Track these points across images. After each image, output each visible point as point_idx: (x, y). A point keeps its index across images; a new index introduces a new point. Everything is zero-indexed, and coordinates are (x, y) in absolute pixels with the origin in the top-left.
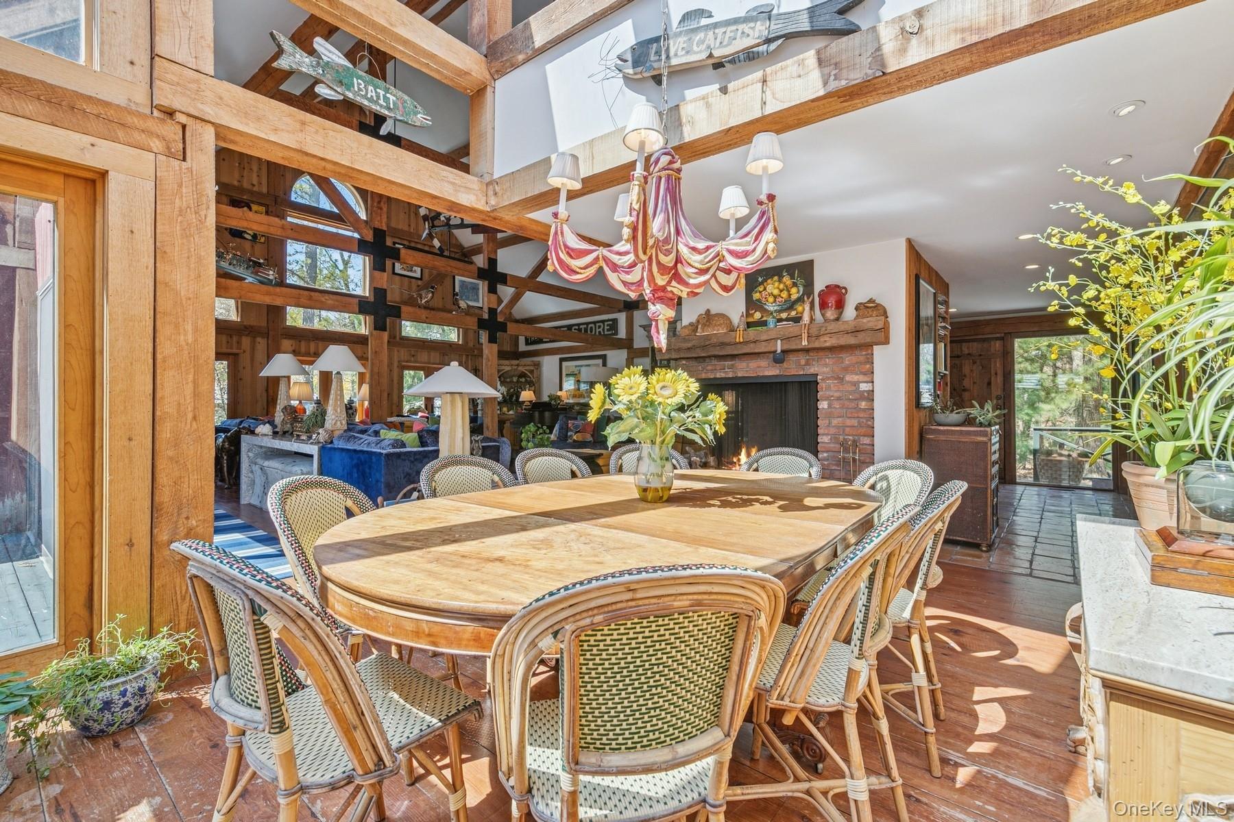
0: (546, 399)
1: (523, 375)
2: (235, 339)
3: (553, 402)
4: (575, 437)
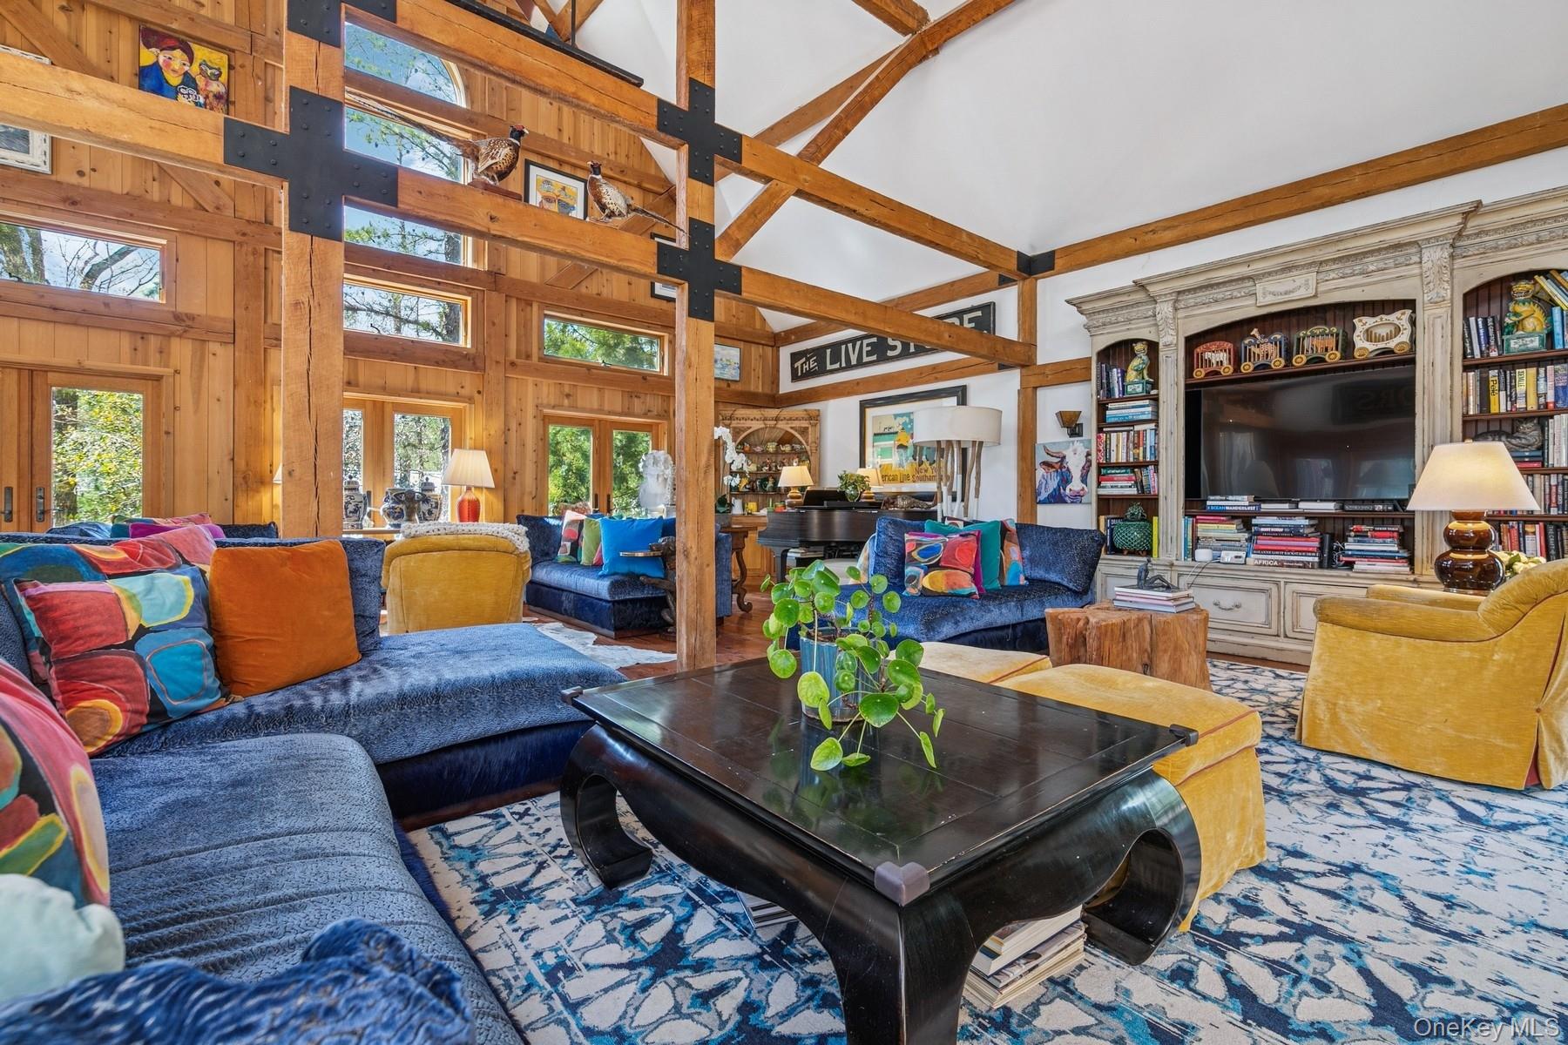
0: (832, 483)
1: (787, 439)
2: (154, 342)
3: (850, 491)
4: (925, 582)
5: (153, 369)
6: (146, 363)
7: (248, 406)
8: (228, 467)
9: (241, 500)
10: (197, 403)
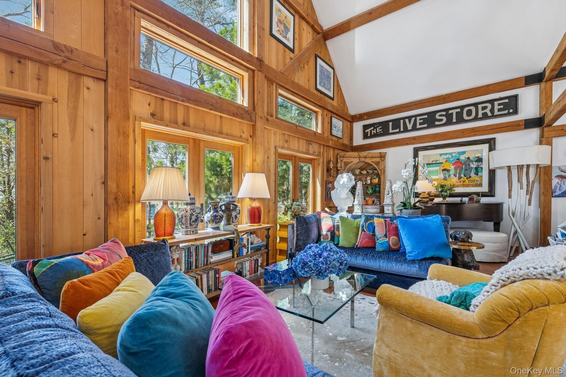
1: (364, 168)
2: (31, 67)
5: (31, 94)
6: (23, 88)
7: (119, 136)
8: (100, 190)
9: (113, 219)
10: (73, 131)
